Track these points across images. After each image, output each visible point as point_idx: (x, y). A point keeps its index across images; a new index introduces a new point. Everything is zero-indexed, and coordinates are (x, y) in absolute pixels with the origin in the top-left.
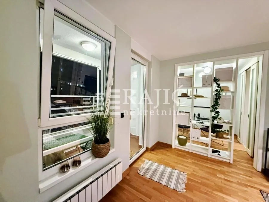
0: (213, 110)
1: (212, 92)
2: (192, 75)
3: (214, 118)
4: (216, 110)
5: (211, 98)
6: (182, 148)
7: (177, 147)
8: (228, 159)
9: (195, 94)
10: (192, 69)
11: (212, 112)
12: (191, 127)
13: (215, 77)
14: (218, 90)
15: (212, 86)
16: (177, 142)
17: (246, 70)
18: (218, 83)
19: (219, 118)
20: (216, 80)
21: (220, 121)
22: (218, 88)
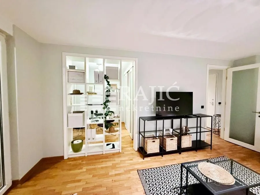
0: (104, 107)
1: (104, 89)
2: (84, 69)
3: (106, 115)
4: (107, 107)
5: (104, 95)
6: (76, 154)
7: (70, 157)
8: (118, 150)
9: (88, 91)
10: (84, 62)
11: (104, 109)
12: (86, 129)
13: (105, 74)
14: (108, 87)
15: (103, 83)
16: (71, 150)
17: (127, 72)
18: (108, 80)
19: (110, 115)
20: (106, 77)
21: (111, 117)
22: (108, 86)
